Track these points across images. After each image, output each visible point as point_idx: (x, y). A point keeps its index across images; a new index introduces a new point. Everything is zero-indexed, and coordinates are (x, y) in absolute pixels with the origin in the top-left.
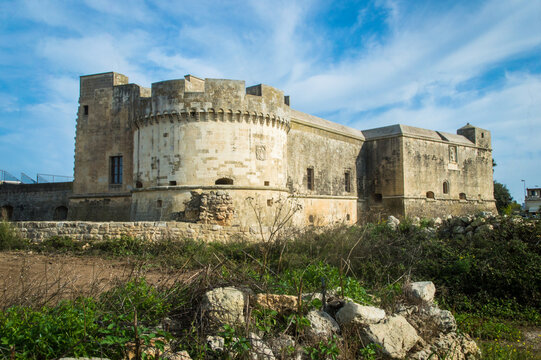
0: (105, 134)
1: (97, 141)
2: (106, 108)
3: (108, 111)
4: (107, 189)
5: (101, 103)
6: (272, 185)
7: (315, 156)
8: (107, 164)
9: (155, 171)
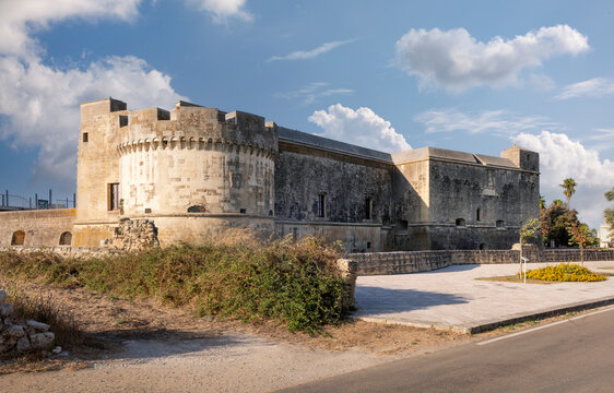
0: (103, 161)
1: (97, 168)
2: (104, 135)
3: (106, 138)
4: (106, 216)
5: (99, 130)
6: (248, 212)
7: (328, 182)
8: (105, 191)
9: (134, 199)
